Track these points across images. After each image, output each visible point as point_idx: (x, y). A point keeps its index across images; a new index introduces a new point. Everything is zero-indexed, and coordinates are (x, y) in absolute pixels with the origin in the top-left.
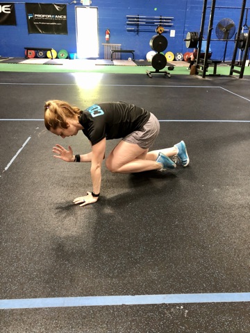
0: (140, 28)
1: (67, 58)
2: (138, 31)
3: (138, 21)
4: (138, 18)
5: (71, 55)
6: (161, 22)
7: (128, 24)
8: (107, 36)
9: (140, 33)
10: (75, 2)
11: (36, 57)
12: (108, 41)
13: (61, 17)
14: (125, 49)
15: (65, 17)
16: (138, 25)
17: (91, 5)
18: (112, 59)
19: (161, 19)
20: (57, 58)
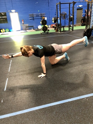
0: (34, 18)
1: (9, 32)
2: (34, 19)
3: (33, 16)
4: (33, 15)
5: (10, 30)
6: (41, 15)
7: (30, 17)
8: (23, 22)
9: (34, 20)
10: (9, 11)
12: (23, 24)
13: (4, 17)
14: (30, 26)
15: (6, 17)
16: (33, 17)
17: (15, 12)
18: (26, 30)
19: (41, 14)
20: (5, 32)
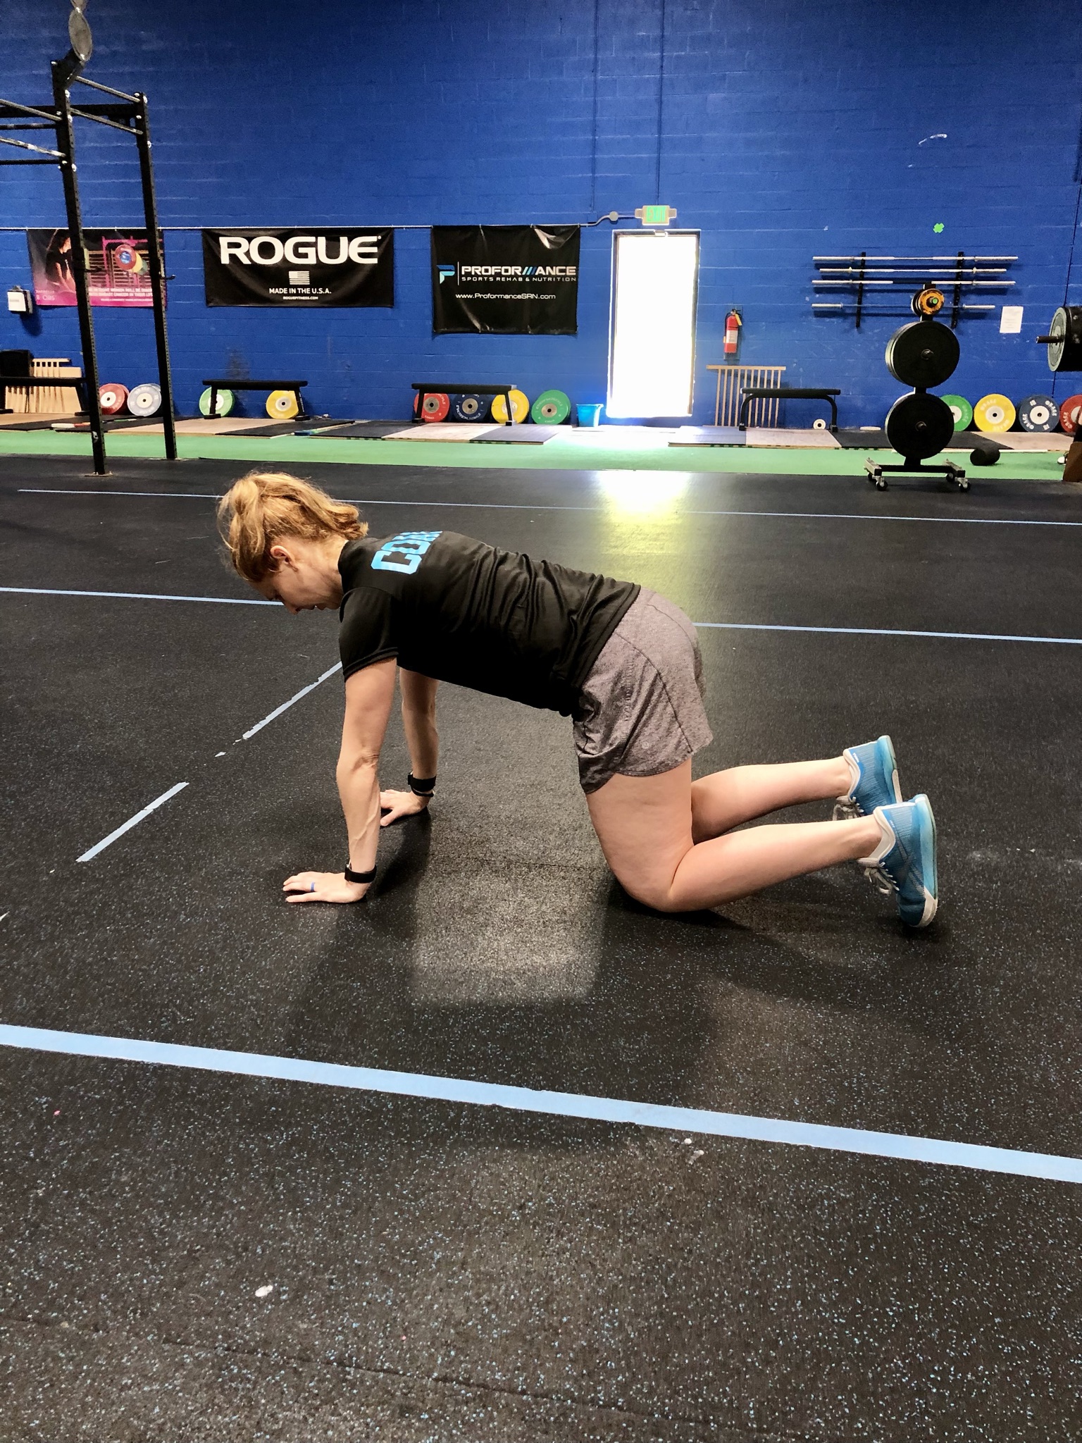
0: (870, 302)
1: (566, 422)
2: (859, 316)
3: (862, 276)
4: (863, 265)
5: (583, 412)
6: (959, 277)
7: (819, 290)
8: (730, 337)
9: (868, 323)
10: (614, 216)
11: (452, 417)
12: (733, 357)
14: (801, 385)
16: (860, 292)
17: (674, 224)
18: (744, 422)
19: (960, 264)
20: (528, 420)
